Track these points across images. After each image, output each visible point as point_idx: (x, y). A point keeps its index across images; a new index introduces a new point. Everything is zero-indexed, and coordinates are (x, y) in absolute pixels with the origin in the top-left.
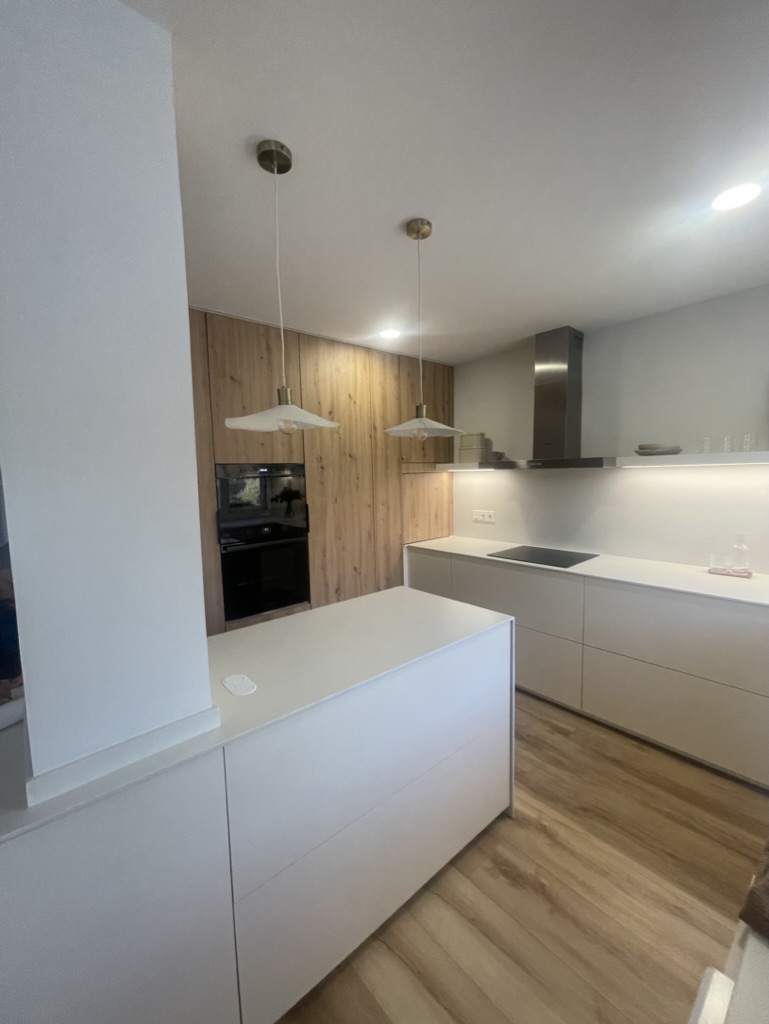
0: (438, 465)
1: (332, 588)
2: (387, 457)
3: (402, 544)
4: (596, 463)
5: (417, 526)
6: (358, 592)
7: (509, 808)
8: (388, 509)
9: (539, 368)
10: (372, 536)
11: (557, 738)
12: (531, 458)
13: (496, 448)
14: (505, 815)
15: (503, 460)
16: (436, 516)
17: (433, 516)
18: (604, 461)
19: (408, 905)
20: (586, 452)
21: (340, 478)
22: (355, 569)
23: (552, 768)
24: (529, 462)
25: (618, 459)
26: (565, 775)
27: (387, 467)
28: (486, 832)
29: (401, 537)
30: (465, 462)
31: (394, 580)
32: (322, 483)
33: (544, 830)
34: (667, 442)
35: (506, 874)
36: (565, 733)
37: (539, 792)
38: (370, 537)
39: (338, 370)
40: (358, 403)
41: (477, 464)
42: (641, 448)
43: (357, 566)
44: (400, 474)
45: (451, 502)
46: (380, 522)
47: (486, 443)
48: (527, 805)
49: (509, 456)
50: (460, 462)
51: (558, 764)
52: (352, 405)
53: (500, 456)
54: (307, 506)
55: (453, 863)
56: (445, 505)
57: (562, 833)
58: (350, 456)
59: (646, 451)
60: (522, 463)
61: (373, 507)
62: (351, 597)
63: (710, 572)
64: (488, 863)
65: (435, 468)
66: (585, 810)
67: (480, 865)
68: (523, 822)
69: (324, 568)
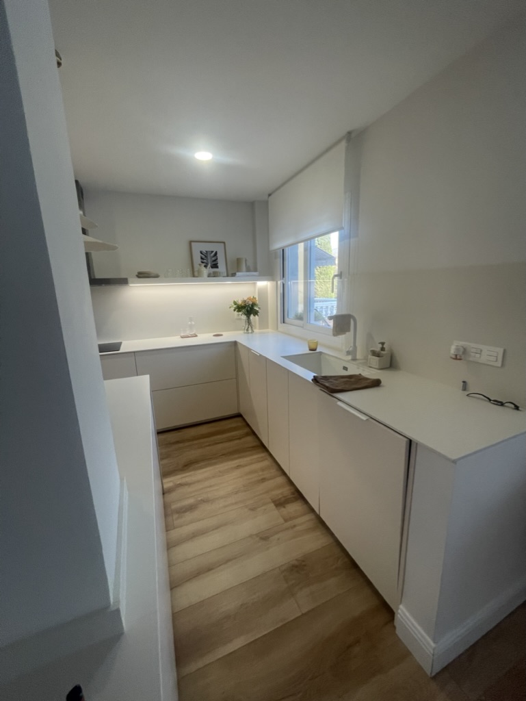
14: (165, 493)
25: (129, 281)
33: (181, 485)
35: (185, 512)
42: (139, 273)
48: (169, 482)
57: (188, 480)
59: (142, 275)
63: (181, 337)
64: (176, 516)
66: (186, 466)
68: (172, 489)
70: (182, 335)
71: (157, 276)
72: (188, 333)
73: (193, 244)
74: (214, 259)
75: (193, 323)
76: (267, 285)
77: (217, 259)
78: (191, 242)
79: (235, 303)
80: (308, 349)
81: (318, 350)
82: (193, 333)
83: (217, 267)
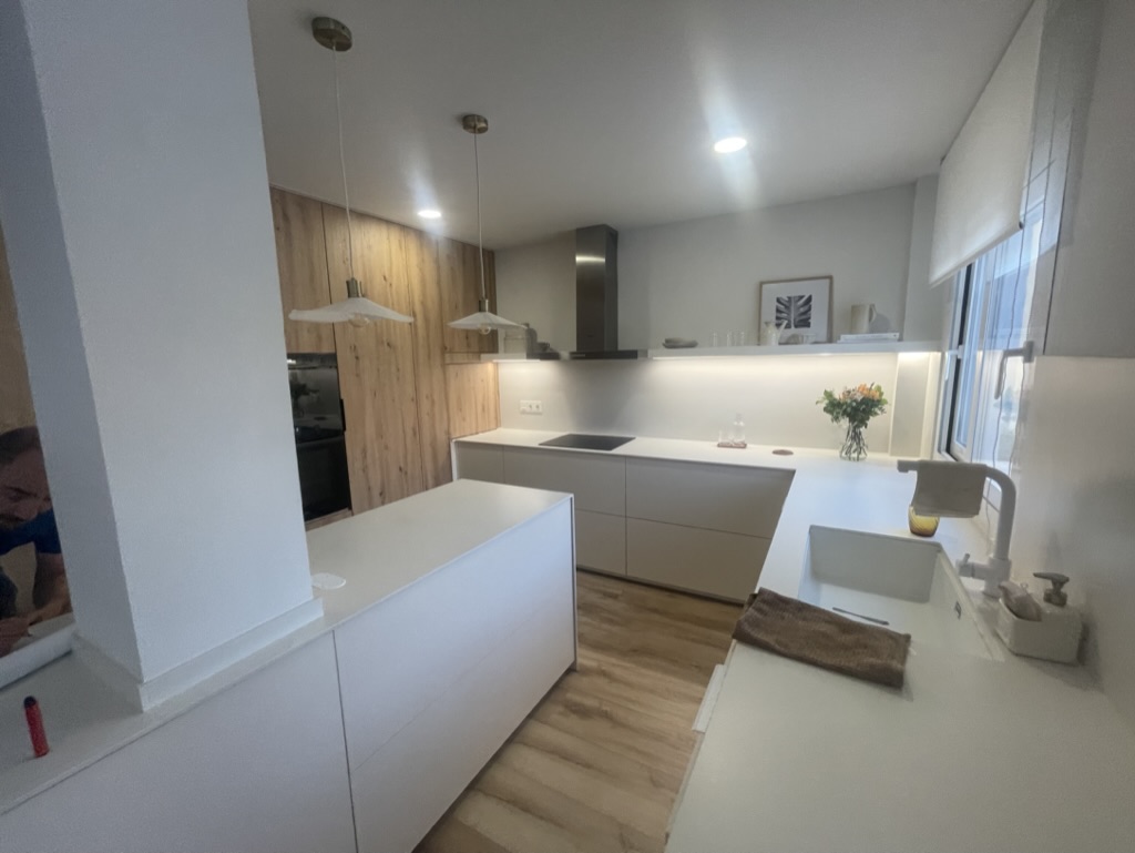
0: (483, 356)
1: (376, 492)
2: (429, 346)
3: (450, 439)
4: (632, 355)
5: (464, 419)
6: (404, 493)
7: (575, 663)
8: (433, 402)
9: (580, 259)
10: (417, 431)
11: (609, 602)
12: (575, 349)
13: (541, 339)
14: (571, 670)
15: (548, 351)
16: (483, 409)
17: (480, 408)
18: (639, 353)
19: (496, 757)
20: (622, 347)
21: (378, 370)
22: (401, 469)
23: (605, 626)
24: (572, 353)
25: (650, 352)
26: (615, 629)
27: (429, 357)
28: (556, 686)
29: (448, 433)
30: (511, 352)
31: (442, 477)
32: (358, 375)
33: (604, 674)
34: (687, 337)
35: (575, 712)
36: (614, 597)
37: (597, 646)
38: (415, 434)
39: (370, 247)
40: (394, 286)
41: (525, 355)
42: (667, 341)
43: (402, 466)
44: (444, 365)
45: (497, 393)
46: (426, 419)
47: (531, 334)
48: (588, 659)
49: (553, 346)
50: (505, 352)
51: (611, 622)
52: (388, 288)
53: (545, 346)
54: (341, 402)
55: (530, 716)
56: (492, 396)
57: (618, 672)
58: (388, 344)
59: (672, 345)
60: (565, 354)
61: (416, 401)
62: (397, 499)
63: (719, 446)
64: (561, 709)
65: (479, 358)
66: (635, 651)
67: (555, 712)
68: (586, 672)
69: (365, 469)
70: (720, 441)
72: (732, 438)
73: (764, 287)
74: (802, 310)
75: (742, 424)
77: (810, 309)
78: (762, 284)
79: (828, 395)
81: (935, 539)
82: (740, 439)
83: (808, 325)
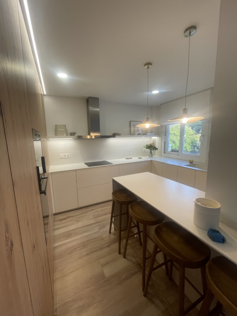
42: (114, 134)
50: (56, 135)
70: (127, 158)
71: (120, 135)
72: (129, 157)
73: (131, 122)
75: (131, 153)
76: (156, 138)
78: (130, 122)
79: (146, 145)
80: (189, 163)
81: (194, 163)
82: (130, 157)
83: (139, 131)
